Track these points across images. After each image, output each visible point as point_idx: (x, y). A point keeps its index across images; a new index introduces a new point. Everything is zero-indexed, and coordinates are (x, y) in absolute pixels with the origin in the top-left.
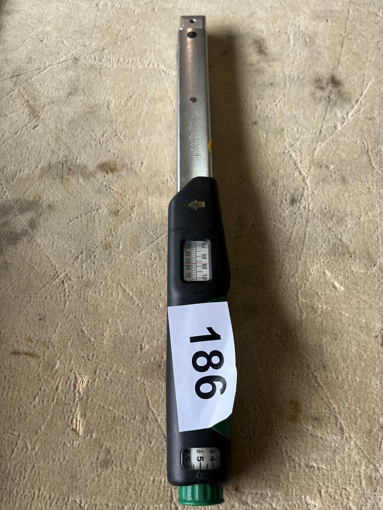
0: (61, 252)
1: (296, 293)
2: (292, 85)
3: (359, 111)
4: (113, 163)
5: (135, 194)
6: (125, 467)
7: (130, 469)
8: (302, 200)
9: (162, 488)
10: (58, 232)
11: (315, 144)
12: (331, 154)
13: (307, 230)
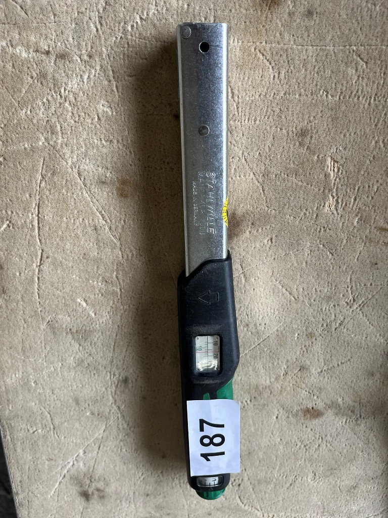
0: (357, 330)
1: (122, 295)
2: (127, 494)
3: (63, 467)
4: (307, 419)
5: (284, 387)
6: (284, 131)
7: (279, 129)
8: (116, 382)
9: (247, 114)
10: (363, 349)
11: (105, 436)
12: (89, 426)
13: (111, 354)
